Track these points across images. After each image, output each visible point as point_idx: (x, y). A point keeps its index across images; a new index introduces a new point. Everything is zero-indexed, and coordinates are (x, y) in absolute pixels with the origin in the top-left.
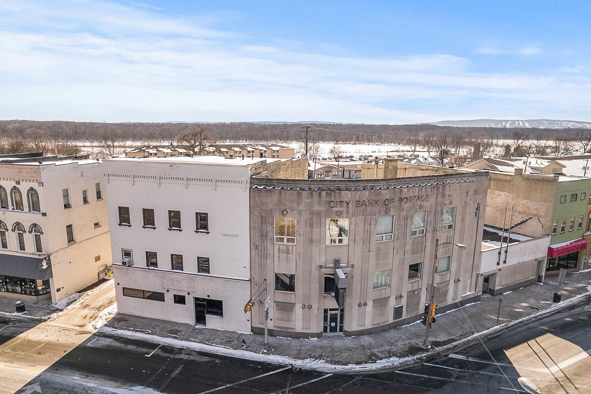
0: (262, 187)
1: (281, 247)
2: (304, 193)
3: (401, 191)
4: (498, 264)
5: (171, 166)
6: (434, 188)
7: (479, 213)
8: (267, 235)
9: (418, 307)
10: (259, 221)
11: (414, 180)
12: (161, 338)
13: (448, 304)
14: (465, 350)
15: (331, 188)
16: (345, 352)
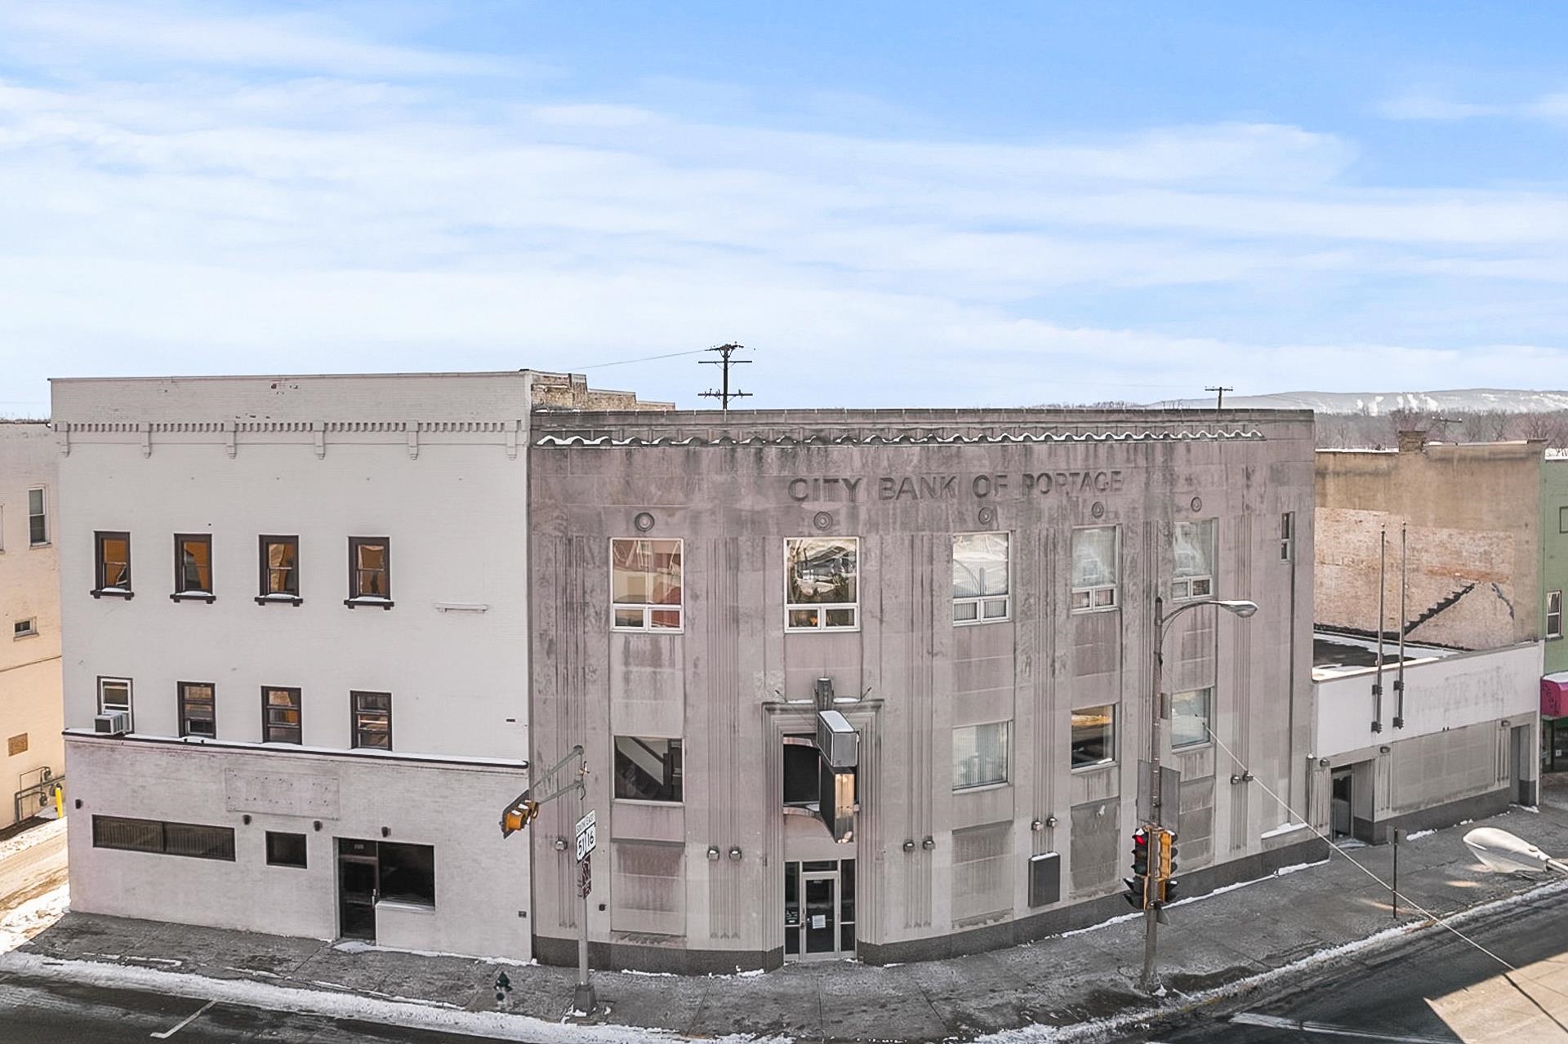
0: (569, 441)
1: (634, 643)
2: (707, 453)
3: (1028, 452)
4: (1376, 727)
5: (274, 387)
6: (1136, 449)
7: (1293, 543)
8: (586, 604)
9: (1114, 867)
10: (560, 557)
11: (1069, 420)
12: (215, 980)
13: (1217, 862)
14: (1289, 1002)
15: (795, 436)
16: (864, 1011)
